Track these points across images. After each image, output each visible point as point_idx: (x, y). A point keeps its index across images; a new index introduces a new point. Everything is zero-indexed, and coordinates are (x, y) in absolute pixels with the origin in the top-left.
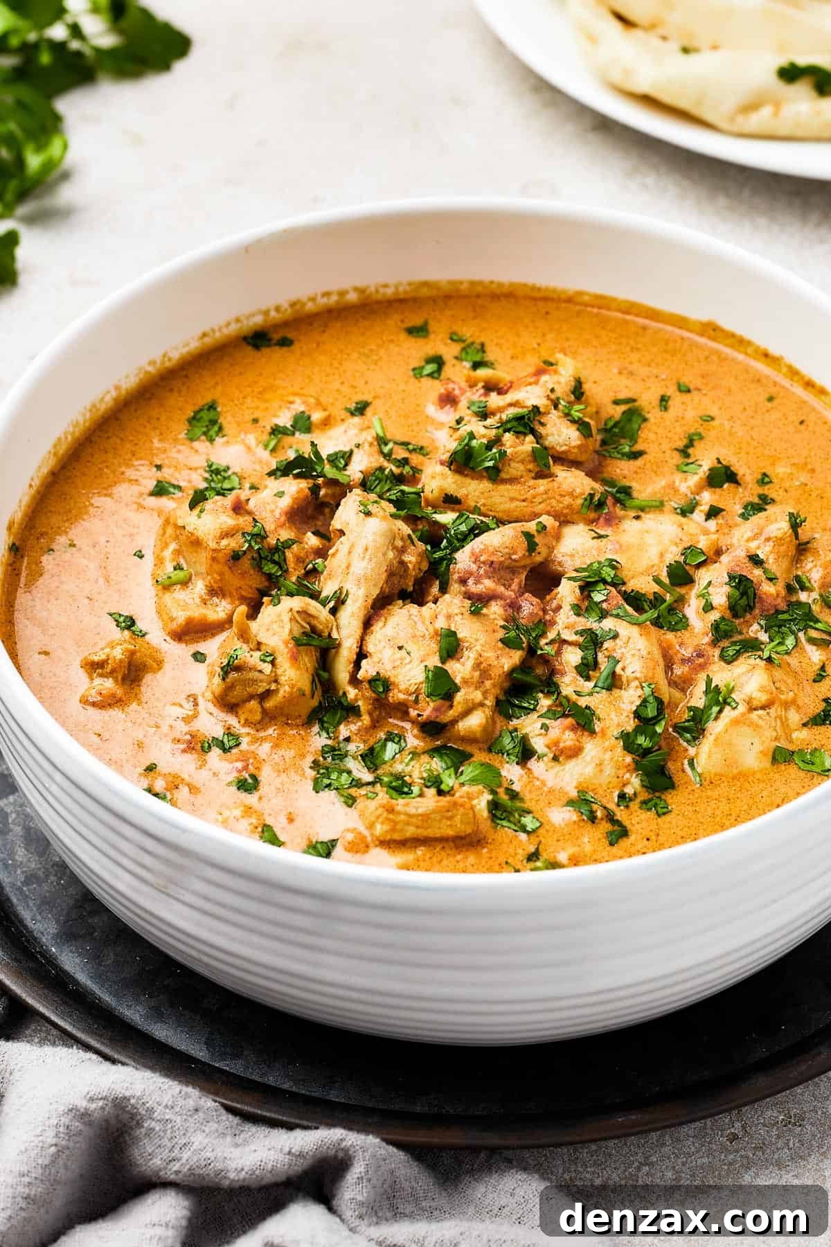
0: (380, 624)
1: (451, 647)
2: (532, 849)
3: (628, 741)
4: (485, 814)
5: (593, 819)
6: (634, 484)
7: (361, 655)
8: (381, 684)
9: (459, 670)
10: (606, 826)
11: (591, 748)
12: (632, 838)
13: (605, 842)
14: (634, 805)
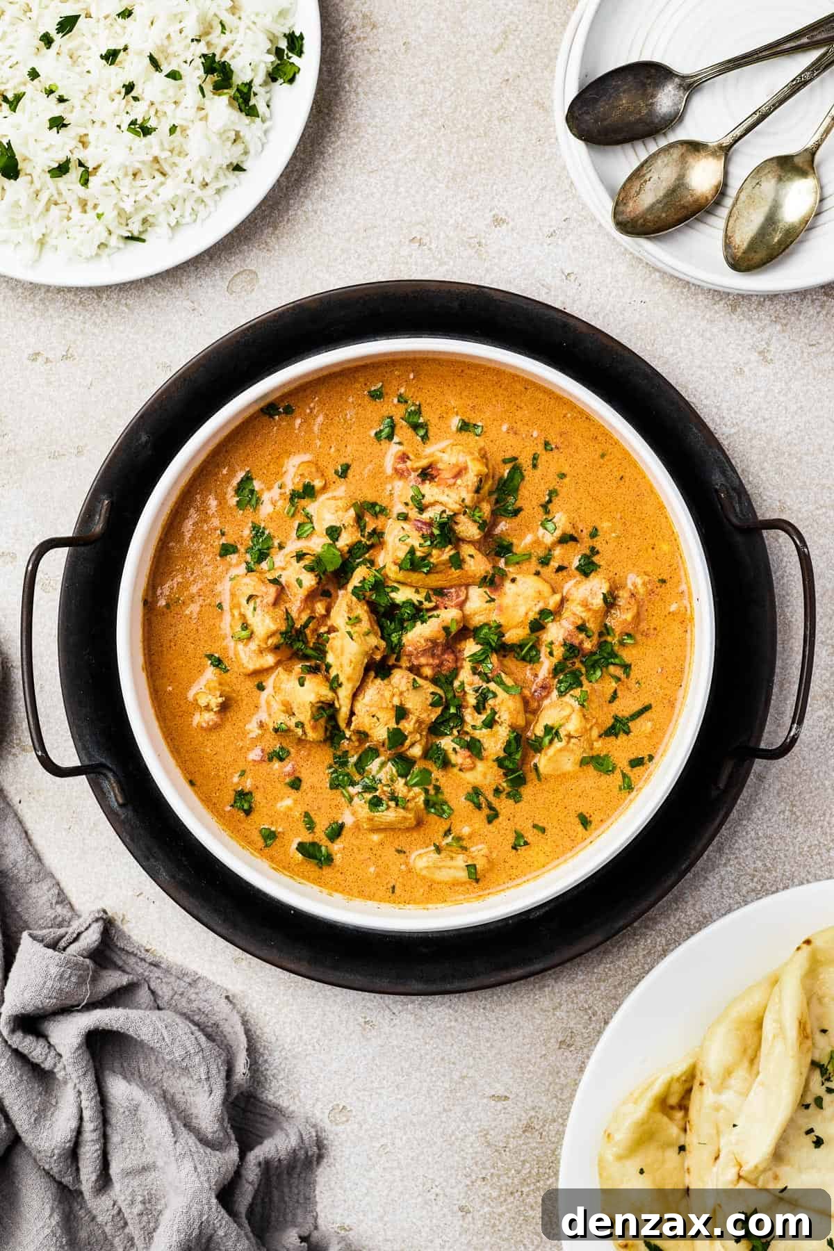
0: (362, 696)
1: (401, 713)
2: (446, 828)
3: (500, 762)
4: (422, 806)
5: (479, 807)
6: (515, 541)
7: (352, 713)
8: (363, 736)
9: (408, 726)
10: (486, 811)
11: (480, 766)
12: (501, 818)
13: (486, 821)
14: (503, 796)
